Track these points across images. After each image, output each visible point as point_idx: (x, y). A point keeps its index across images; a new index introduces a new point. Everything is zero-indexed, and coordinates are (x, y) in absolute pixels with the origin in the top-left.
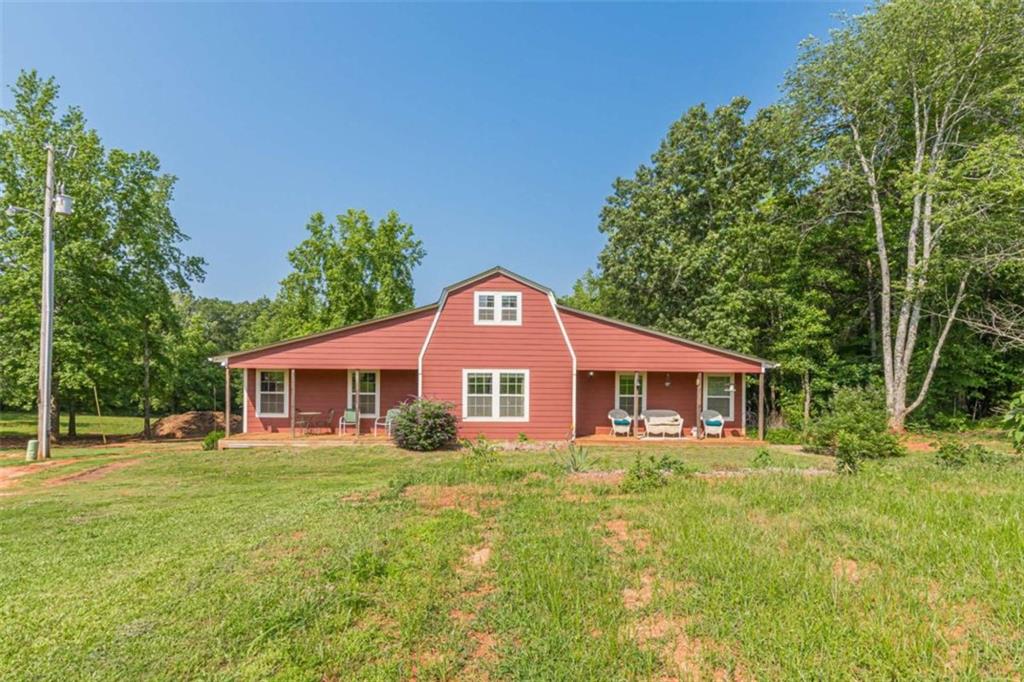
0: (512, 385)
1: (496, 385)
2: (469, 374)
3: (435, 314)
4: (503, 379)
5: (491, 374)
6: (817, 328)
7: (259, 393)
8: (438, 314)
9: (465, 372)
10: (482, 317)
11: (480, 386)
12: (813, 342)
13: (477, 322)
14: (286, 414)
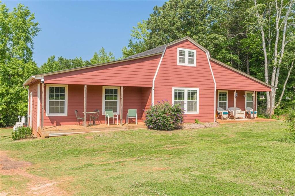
0: (192, 96)
1: (186, 95)
2: (175, 90)
3: (160, 58)
4: (189, 93)
5: (184, 90)
7: (48, 100)
8: (162, 58)
9: (174, 89)
10: (180, 61)
11: (179, 95)
13: (178, 63)
14: (66, 114)
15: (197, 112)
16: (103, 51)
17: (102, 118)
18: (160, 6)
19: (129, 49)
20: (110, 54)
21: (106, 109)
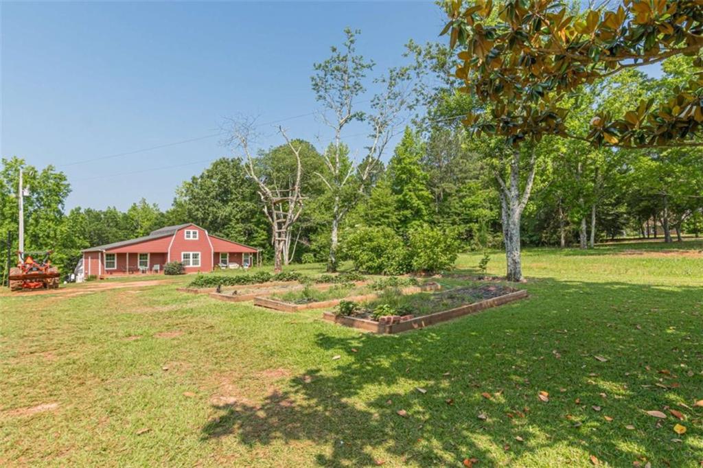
0: (195, 256)
1: (191, 256)
2: (183, 253)
4: (193, 255)
5: (190, 253)
6: (263, 237)
7: (105, 261)
8: (174, 236)
11: (187, 256)
12: (263, 242)
13: (186, 238)
14: (115, 268)
15: (199, 266)
16: (144, 201)
17: (138, 270)
18: (198, 176)
19: (172, 208)
20: (154, 205)
21: (140, 265)
